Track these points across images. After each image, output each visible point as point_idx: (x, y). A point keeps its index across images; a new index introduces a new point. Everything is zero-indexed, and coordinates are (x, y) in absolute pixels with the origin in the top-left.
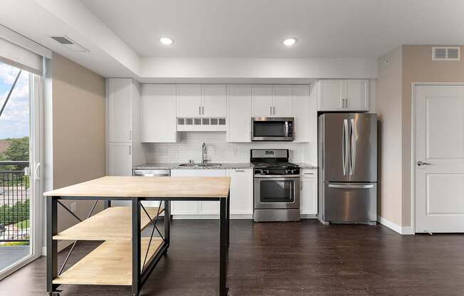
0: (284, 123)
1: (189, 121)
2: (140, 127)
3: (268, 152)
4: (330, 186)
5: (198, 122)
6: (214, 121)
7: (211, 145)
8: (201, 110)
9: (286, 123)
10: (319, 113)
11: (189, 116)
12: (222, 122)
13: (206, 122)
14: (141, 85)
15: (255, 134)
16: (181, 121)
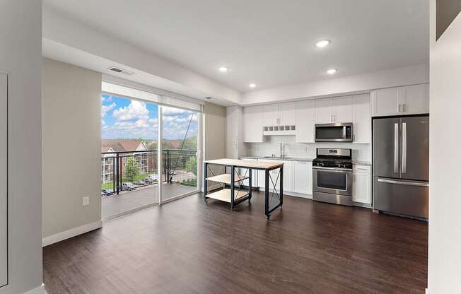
0: (342, 127)
1: (271, 129)
2: (242, 133)
3: (331, 151)
4: (379, 180)
5: (277, 129)
6: (288, 128)
7: (287, 144)
8: (279, 120)
9: (345, 128)
10: (373, 118)
11: (271, 125)
12: (293, 128)
13: (282, 128)
14: (243, 108)
15: (317, 136)
16: (266, 129)
